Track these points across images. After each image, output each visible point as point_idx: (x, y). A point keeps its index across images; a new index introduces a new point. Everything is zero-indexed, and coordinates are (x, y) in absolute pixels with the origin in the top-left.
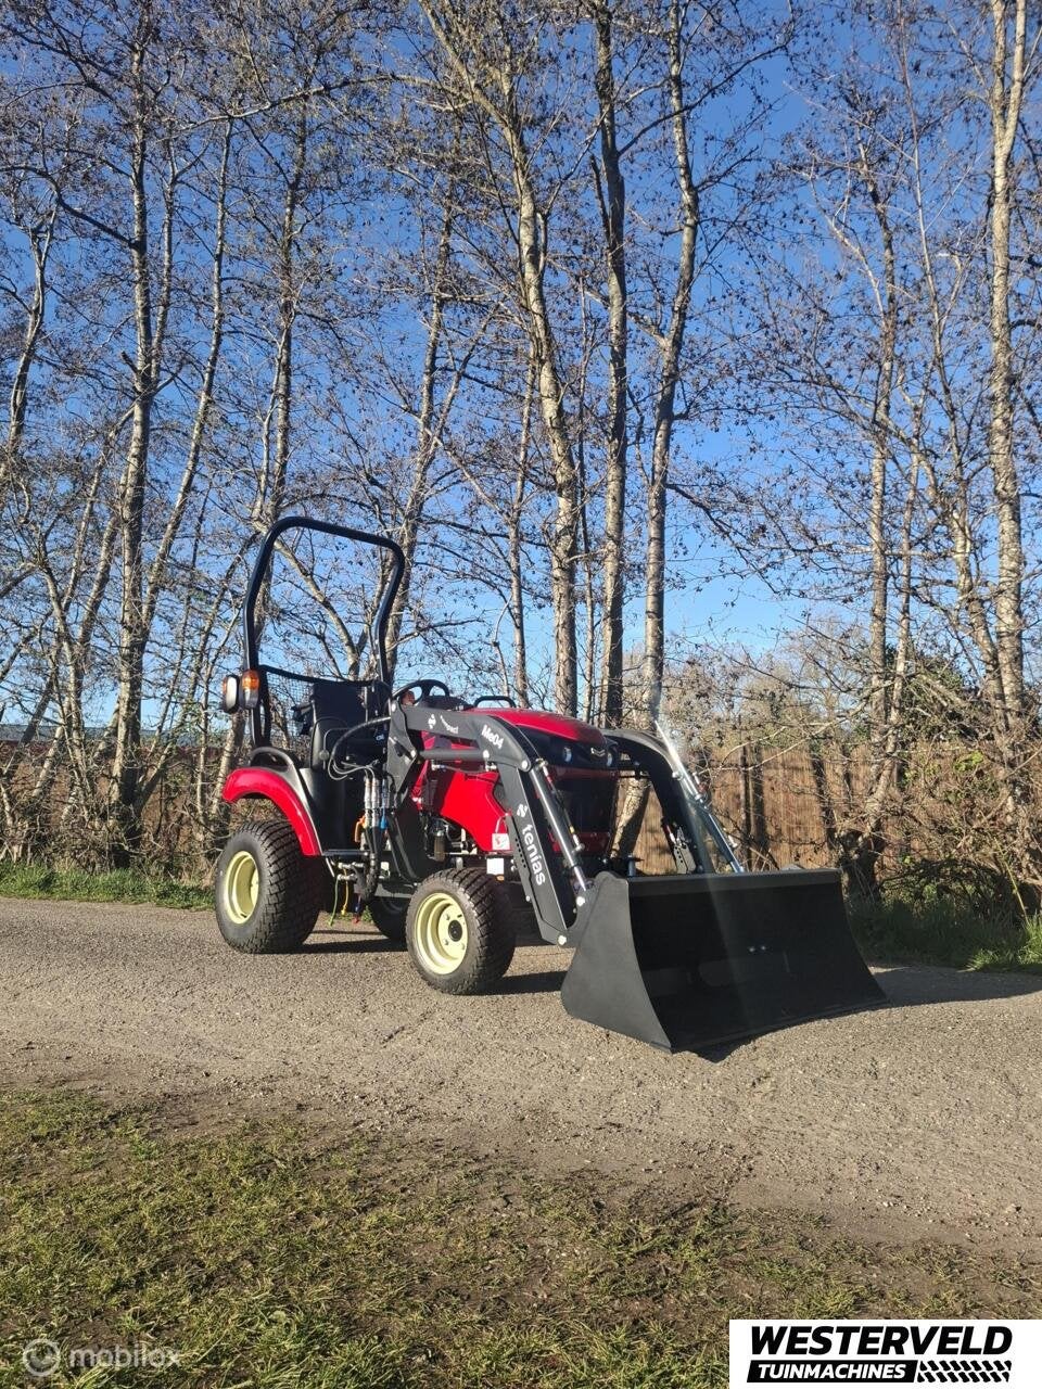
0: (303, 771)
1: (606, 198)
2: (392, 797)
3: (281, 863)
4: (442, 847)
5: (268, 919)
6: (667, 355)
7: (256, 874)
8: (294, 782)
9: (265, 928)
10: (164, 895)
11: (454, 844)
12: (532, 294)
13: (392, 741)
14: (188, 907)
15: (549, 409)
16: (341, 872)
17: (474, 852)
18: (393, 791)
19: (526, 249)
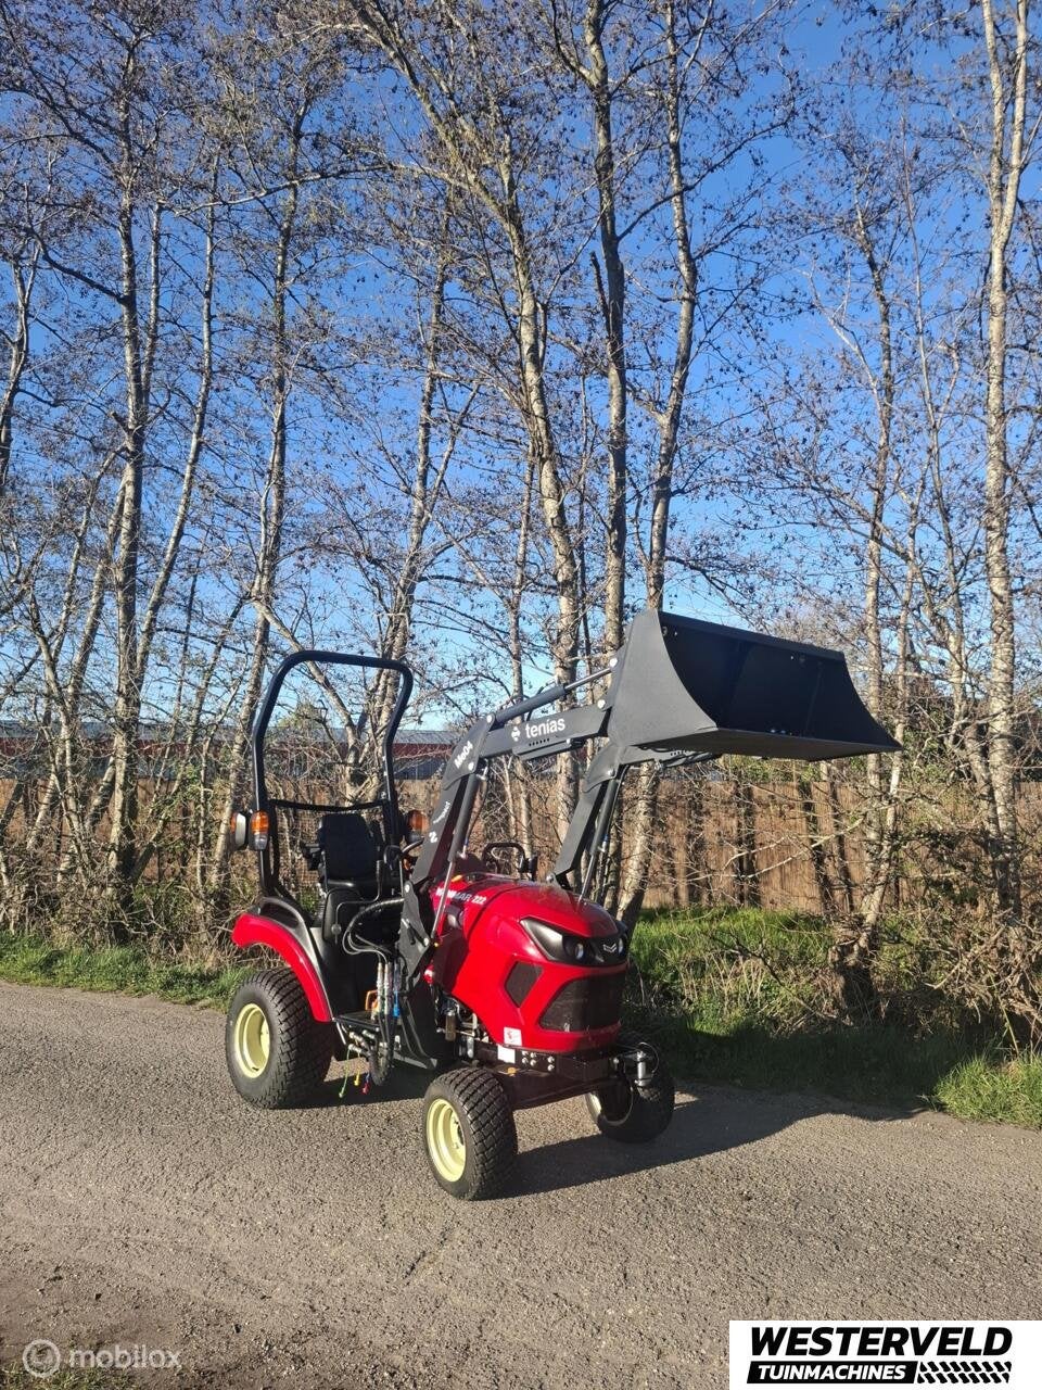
0: (312, 929)
1: (606, 287)
2: (403, 979)
3: (291, 1021)
4: (453, 1026)
5: (281, 1078)
6: (665, 433)
7: (265, 1023)
8: (307, 944)
9: (278, 1086)
10: (168, 985)
11: (465, 1024)
12: (534, 395)
13: (405, 922)
14: (191, 1002)
15: (551, 507)
16: (352, 1041)
17: (486, 1040)
18: (405, 973)
19: (526, 348)
